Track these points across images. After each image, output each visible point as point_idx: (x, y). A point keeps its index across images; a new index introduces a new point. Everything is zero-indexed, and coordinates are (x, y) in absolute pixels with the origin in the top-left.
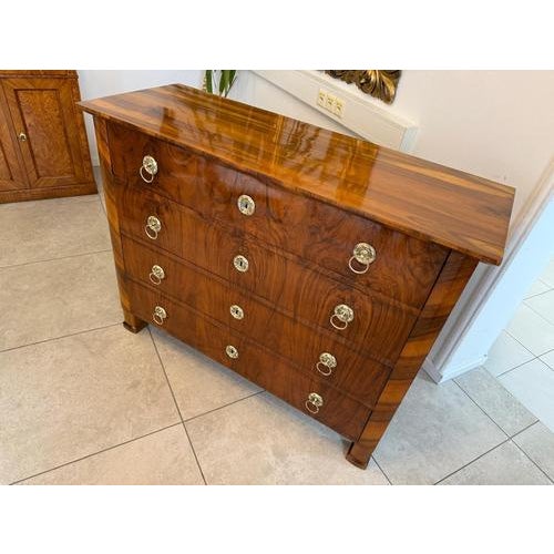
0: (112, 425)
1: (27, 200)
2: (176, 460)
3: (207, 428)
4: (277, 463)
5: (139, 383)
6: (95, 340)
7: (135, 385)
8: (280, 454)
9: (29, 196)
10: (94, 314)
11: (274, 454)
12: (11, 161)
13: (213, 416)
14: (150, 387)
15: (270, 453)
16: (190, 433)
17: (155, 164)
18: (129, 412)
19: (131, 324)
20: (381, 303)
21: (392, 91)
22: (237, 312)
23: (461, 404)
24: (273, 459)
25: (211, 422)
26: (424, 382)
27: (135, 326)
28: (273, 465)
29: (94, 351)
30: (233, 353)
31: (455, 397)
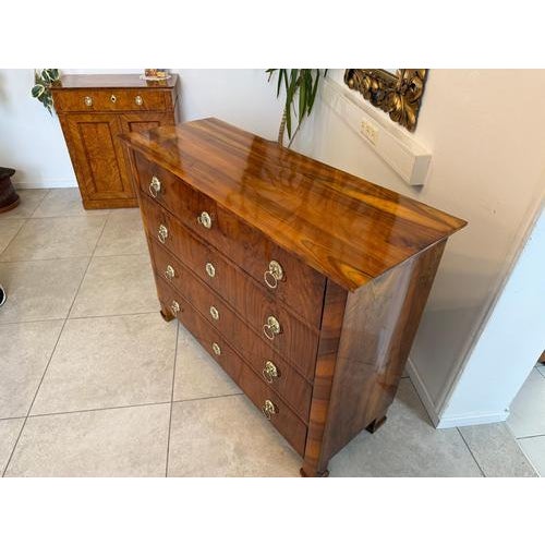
2: (153, 431)
3: (189, 412)
4: (234, 458)
5: (152, 361)
6: (135, 321)
7: (148, 364)
10: (142, 301)
11: (235, 450)
13: (198, 403)
14: (159, 367)
15: (232, 448)
16: (174, 412)
17: (158, 183)
18: (136, 384)
19: (165, 313)
20: (295, 318)
21: (413, 118)
22: (215, 313)
23: (456, 456)
24: (232, 453)
25: (194, 407)
26: (421, 423)
27: (168, 316)
28: (230, 458)
29: (131, 330)
30: (217, 350)
31: (452, 447)
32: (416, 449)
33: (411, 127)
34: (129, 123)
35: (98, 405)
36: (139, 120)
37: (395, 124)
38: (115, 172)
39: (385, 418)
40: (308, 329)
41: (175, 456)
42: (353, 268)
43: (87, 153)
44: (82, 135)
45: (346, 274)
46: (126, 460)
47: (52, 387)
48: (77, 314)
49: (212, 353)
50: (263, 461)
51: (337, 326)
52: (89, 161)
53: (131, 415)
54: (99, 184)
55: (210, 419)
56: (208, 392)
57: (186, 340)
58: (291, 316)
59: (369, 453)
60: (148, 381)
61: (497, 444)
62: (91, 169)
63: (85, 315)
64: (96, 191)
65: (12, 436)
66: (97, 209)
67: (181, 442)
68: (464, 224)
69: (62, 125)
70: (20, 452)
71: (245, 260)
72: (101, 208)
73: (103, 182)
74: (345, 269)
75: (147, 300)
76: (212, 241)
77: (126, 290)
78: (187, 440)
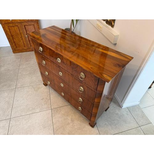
0: (36, 108)
1: (28, 51)
2: (48, 118)
3: (56, 111)
4: (71, 123)
5: (44, 98)
6: (36, 87)
7: (42, 99)
8: (72, 121)
9: (29, 50)
10: (37, 81)
11: (71, 120)
12: (24, 42)
13: (59, 109)
14: (46, 100)
15: (70, 120)
16: (52, 112)
17: (42, 49)
18: (40, 105)
19: (45, 84)
20: (88, 88)
21: (113, 24)
22: (62, 85)
23: (127, 115)
24: (70, 121)
25: (58, 110)
26: (118, 107)
27: (46, 85)
28: (70, 123)
29: (35, 90)
30: (63, 94)
31: (126, 112)
32: (117, 114)
33: (113, 26)
34: (25, 26)
35: (30, 113)
36: (27, 24)
37: (107, 25)
38: (22, 41)
39: (109, 107)
40: (93, 90)
41: (55, 124)
42: (107, 75)
43: (12, 36)
44: (10, 30)
45: (105, 77)
46: (42, 127)
47: (16, 109)
48: (19, 87)
49: (61, 95)
50: (79, 122)
51: (102, 90)
52: (13, 38)
53: (41, 114)
54: (17, 45)
55: (63, 113)
56: (61, 105)
57: (52, 91)
58: (87, 87)
59: (106, 117)
60: (43, 104)
61: (137, 110)
62: (14, 41)
63: (21, 87)
64: (16, 47)
65: (7, 125)
66: (17, 53)
67: (56, 120)
68: (132, 58)
69: (3, 27)
70: (11, 129)
71: (72, 72)
72: (19, 53)
73: (19, 45)
74: (105, 76)
75: (38, 81)
76: (61, 66)
77: (32, 78)
78: (57, 119)
